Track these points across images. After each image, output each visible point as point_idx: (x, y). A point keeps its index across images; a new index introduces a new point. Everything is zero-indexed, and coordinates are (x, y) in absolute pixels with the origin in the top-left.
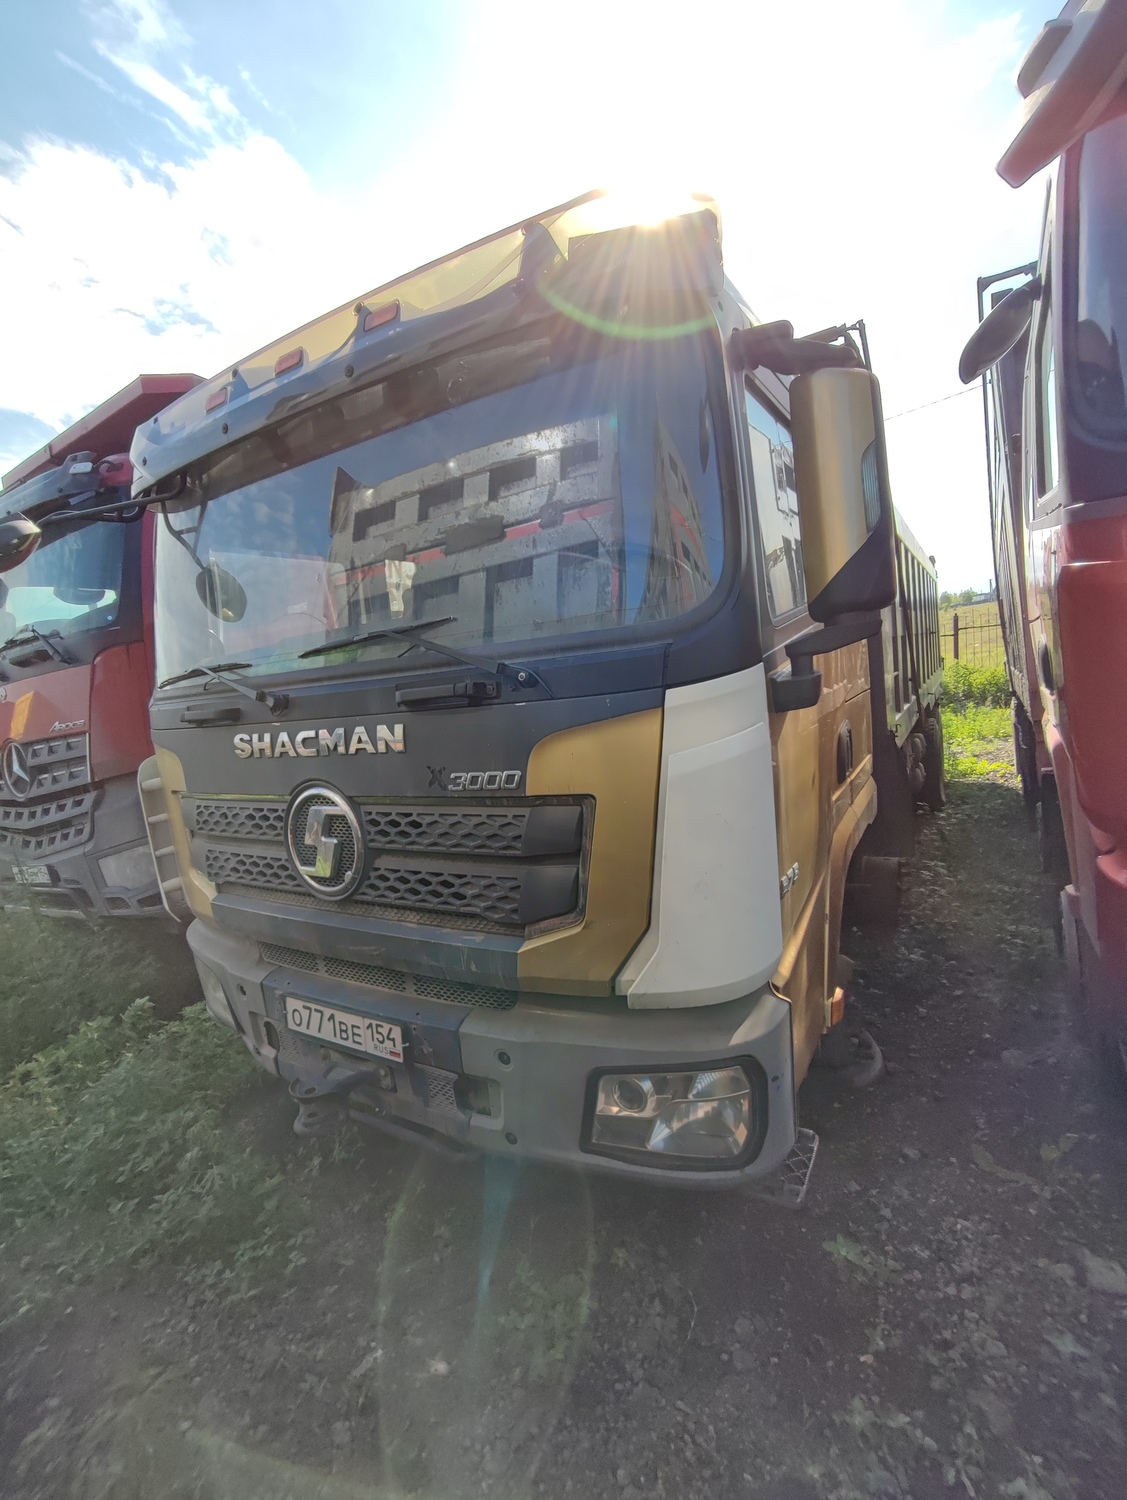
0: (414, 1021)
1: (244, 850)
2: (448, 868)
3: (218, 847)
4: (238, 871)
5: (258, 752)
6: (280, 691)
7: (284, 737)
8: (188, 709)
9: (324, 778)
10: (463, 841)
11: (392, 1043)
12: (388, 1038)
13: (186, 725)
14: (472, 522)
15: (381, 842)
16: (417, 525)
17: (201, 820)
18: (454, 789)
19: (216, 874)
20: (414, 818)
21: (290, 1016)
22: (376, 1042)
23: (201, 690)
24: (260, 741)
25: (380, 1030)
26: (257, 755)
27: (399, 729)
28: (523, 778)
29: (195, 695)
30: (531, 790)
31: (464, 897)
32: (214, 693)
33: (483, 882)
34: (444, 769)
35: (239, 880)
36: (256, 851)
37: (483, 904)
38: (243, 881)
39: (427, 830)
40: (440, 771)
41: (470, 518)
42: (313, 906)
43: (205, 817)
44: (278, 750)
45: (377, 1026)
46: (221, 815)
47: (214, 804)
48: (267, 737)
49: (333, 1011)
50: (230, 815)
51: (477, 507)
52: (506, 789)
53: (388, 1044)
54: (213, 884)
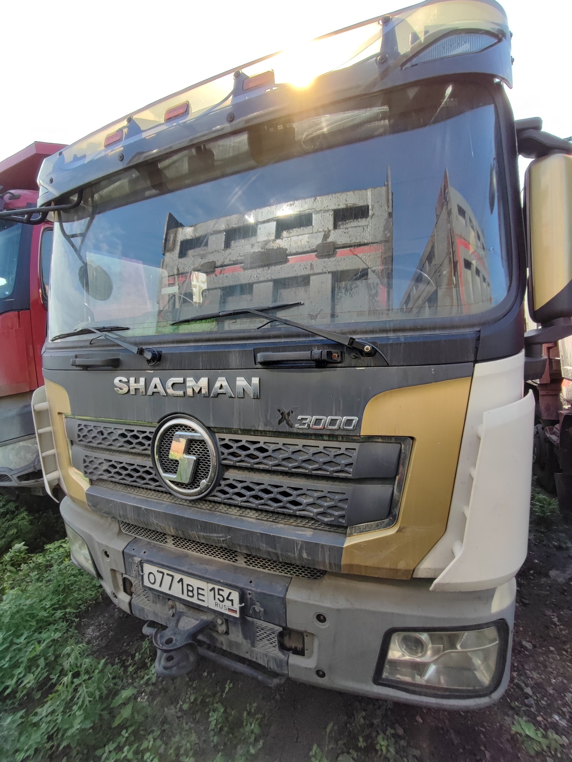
0: (249, 588)
1: (115, 458)
2: (287, 482)
3: (93, 454)
4: (110, 472)
5: (134, 390)
6: (156, 348)
7: (156, 380)
8: (76, 357)
9: (188, 413)
10: (304, 465)
11: (231, 602)
12: (228, 599)
13: (75, 368)
14: (263, 250)
15: (231, 461)
16: (223, 250)
17: (82, 435)
18: (300, 427)
19: (91, 473)
20: (261, 445)
21: (146, 577)
22: (217, 601)
23: (88, 344)
24: (135, 382)
25: (221, 592)
26: (132, 392)
27: (255, 380)
28: (359, 422)
29: (82, 347)
30: (364, 432)
31: (300, 504)
32: (98, 346)
33: (316, 494)
34: (292, 412)
35: (110, 479)
36: (126, 459)
37: (316, 511)
38: (113, 479)
39: (273, 455)
40: (288, 414)
41: (262, 249)
42: (169, 500)
43: (85, 432)
44: (151, 389)
45: (219, 590)
46: (98, 432)
47: (93, 424)
48: (142, 380)
49: (182, 577)
50: (106, 433)
51: (267, 242)
52: (344, 430)
53: (228, 604)
54: (88, 479)
